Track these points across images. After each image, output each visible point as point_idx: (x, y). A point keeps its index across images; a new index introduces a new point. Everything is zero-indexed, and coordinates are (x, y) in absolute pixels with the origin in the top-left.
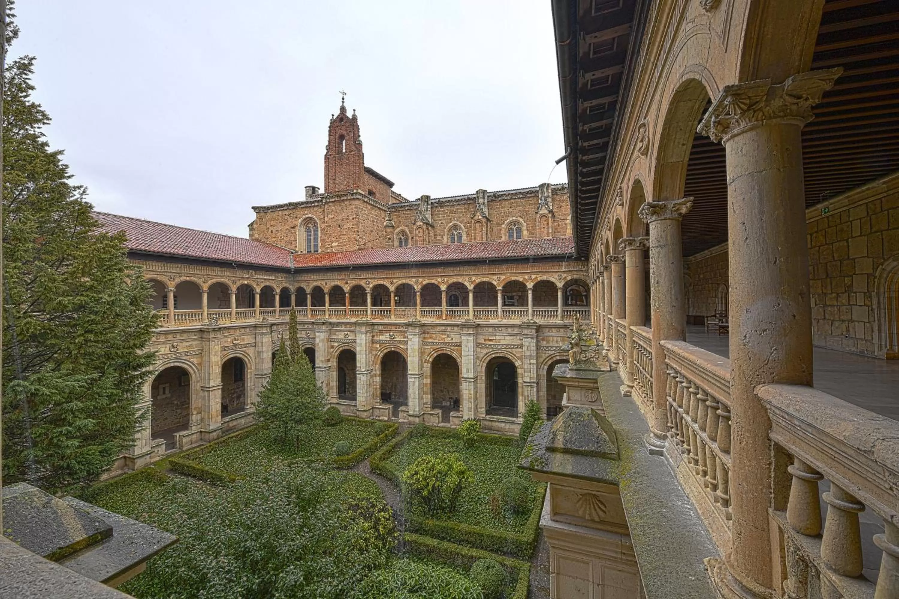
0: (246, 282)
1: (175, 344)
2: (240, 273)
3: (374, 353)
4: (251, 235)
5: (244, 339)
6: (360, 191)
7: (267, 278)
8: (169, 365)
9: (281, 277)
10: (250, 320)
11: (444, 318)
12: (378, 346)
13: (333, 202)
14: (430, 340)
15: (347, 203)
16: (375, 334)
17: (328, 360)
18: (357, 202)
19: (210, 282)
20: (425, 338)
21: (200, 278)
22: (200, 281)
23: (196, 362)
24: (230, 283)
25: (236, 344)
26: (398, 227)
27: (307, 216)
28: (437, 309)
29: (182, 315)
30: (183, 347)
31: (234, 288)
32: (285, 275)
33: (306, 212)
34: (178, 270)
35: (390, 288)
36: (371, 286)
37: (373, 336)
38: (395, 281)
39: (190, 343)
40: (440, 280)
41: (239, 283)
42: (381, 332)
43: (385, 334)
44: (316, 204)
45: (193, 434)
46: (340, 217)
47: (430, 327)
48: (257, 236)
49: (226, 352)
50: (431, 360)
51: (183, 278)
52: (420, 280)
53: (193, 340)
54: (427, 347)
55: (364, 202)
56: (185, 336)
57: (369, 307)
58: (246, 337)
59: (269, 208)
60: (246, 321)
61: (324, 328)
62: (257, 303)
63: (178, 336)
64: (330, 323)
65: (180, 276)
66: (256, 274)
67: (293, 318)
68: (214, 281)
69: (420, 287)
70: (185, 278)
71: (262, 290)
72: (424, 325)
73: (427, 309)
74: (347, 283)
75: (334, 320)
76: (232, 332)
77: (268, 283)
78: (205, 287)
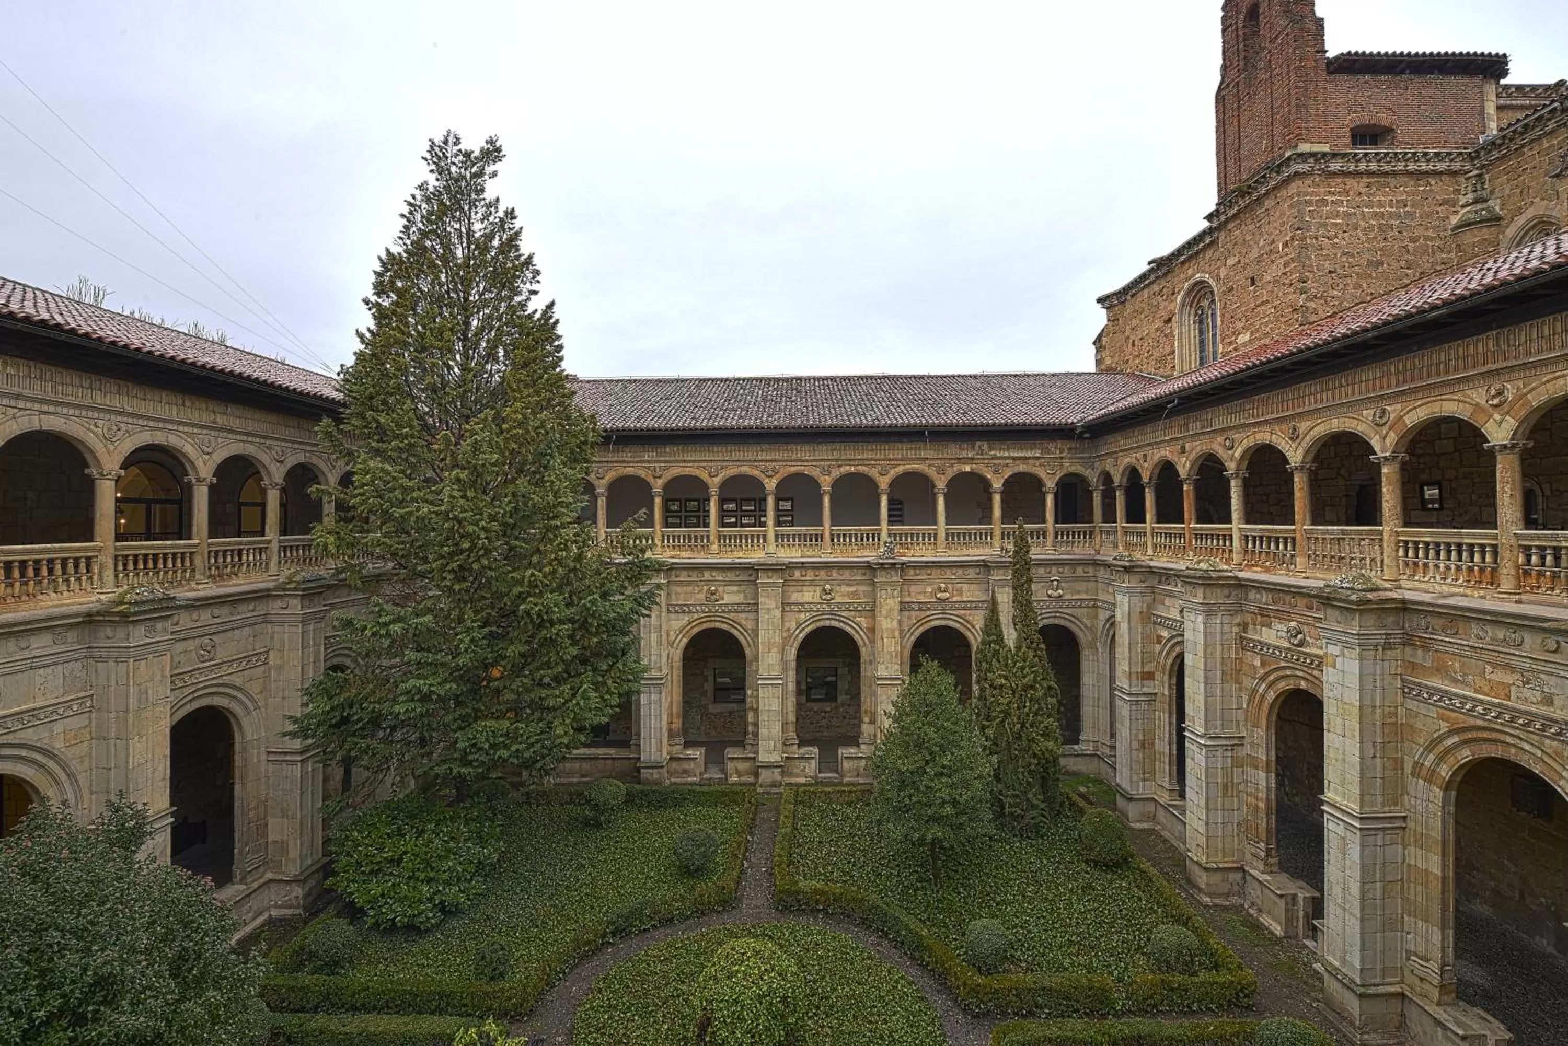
0: (967, 468)
1: (828, 587)
2: (953, 450)
3: (1248, 683)
4: (1099, 362)
5: (960, 592)
6: (1304, 148)
7: (1020, 454)
8: (822, 623)
9: (1056, 449)
10: (980, 551)
11: (1507, 584)
12: (1257, 663)
13: (1234, 217)
14: (1435, 682)
15: (1269, 203)
16: (1249, 618)
17: (1148, 676)
18: (1293, 188)
19: (893, 473)
20: (1413, 667)
21: (874, 466)
22: (874, 473)
23: (864, 625)
24: (931, 472)
25: (944, 601)
26: (1520, 211)
27: (1192, 281)
28: (1471, 535)
29: (844, 535)
30: (842, 594)
31: (941, 484)
32: (1068, 444)
33: (1190, 272)
34: (836, 455)
35: (1290, 455)
36: (1238, 453)
37: (1244, 626)
38: (1303, 426)
39: (853, 589)
40: (1479, 395)
41: (951, 473)
42: (1265, 616)
43: (1277, 625)
44: (1208, 241)
45: (861, 758)
46: (1254, 254)
47: (1437, 622)
48: (1108, 361)
49: (923, 614)
50: (1445, 772)
51: (845, 469)
52: (1393, 410)
53: (859, 583)
54: (1423, 709)
55: (1333, 174)
56: (847, 575)
57: (1237, 525)
58: (965, 587)
59: (1125, 291)
60: (971, 552)
61: (1127, 582)
62: (997, 512)
63: (835, 573)
64: (1151, 571)
65: (840, 466)
66: (991, 448)
67: (1022, 549)
68: (900, 469)
69: (1392, 437)
70: (848, 468)
71: (1007, 483)
72: (1404, 607)
73: (1426, 534)
74: (1183, 450)
75: (1161, 562)
76: (936, 573)
77: (1022, 468)
78: (884, 483)
